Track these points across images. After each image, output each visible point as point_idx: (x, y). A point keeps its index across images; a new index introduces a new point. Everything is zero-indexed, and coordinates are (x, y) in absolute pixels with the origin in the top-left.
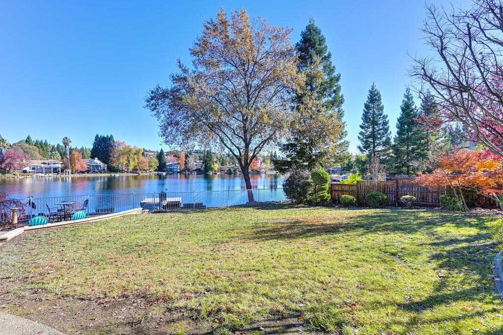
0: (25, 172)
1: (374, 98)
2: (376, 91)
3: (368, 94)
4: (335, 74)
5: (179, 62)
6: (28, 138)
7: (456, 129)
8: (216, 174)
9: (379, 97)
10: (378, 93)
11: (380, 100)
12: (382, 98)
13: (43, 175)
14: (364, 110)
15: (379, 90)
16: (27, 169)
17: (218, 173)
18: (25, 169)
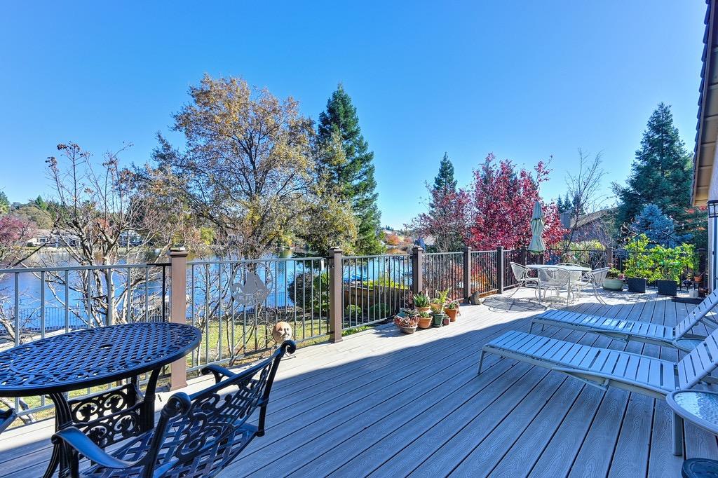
0: (30, 245)
1: (446, 171)
2: (448, 162)
3: (439, 166)
4: (368, 151)
5: (159, 136)
6: (39, 199)
7: (566, 202)
8: (289, 249)
9: (452, 170)
10: (451, 166)
11: (451, 174)
12: (455, 172)
13: (55, 249)
14: (434, 186)
15: (452, 161)
16: (34, 241)
17: (291, 248)
18: (30, 241)
